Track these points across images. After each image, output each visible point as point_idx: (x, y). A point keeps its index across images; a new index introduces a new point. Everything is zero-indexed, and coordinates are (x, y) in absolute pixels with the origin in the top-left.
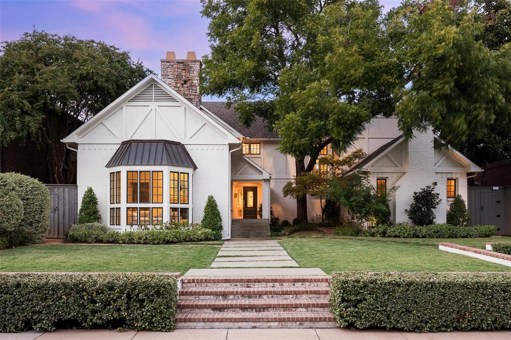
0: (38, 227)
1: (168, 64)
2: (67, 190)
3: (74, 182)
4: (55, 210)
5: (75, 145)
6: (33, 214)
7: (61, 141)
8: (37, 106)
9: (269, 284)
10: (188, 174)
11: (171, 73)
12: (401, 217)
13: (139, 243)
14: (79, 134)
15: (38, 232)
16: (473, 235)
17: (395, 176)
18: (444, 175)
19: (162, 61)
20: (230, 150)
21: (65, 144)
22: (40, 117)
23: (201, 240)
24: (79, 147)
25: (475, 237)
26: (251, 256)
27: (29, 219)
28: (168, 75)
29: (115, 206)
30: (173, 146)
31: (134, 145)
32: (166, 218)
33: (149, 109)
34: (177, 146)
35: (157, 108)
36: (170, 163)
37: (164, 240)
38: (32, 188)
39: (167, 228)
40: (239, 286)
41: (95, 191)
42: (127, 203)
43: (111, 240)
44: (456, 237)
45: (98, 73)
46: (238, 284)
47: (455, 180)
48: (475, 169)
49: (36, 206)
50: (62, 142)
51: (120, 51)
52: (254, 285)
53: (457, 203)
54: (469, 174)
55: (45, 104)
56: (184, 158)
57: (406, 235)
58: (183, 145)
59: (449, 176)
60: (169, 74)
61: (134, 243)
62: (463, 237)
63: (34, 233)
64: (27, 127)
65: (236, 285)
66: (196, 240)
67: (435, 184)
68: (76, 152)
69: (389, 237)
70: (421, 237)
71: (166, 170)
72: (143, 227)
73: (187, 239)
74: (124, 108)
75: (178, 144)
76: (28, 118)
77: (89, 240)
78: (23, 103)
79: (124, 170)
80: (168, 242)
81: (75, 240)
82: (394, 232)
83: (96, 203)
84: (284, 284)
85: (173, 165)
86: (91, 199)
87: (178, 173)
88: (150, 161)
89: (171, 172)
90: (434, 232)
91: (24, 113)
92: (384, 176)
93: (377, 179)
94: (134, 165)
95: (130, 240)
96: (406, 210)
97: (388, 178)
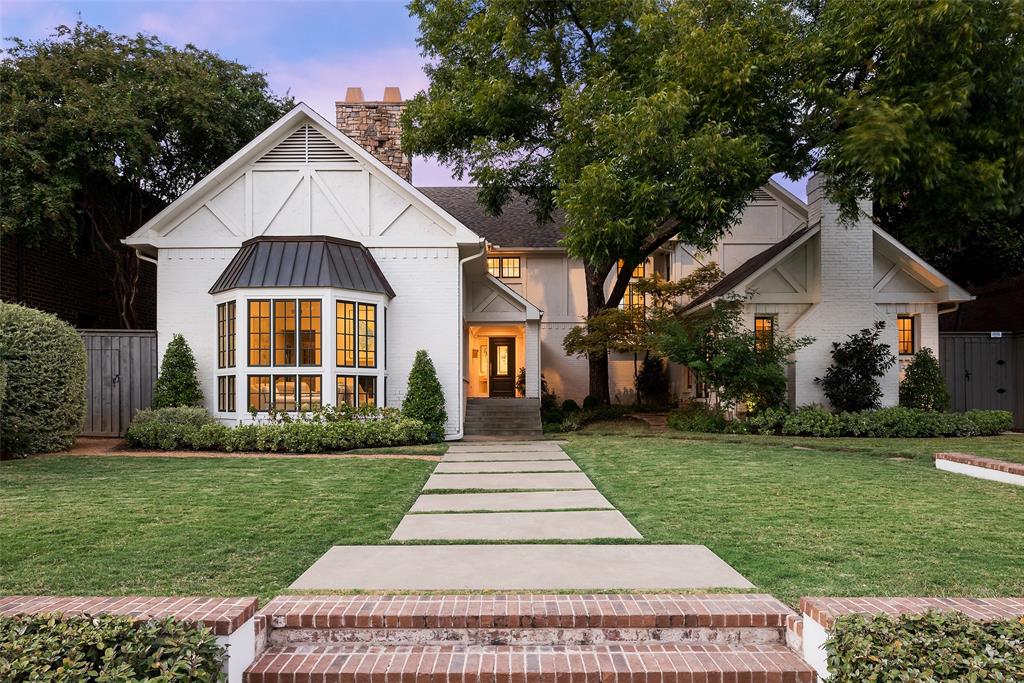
0: (51, 416)
1: (349, 110)
2: (136, 340)
3: (154, 326)
4: (114, 381)
5: (152, 252)
6: (37, 389)
7: (123, 241)
8: (62, 164)
9: (568, 634)
10: (375, 306)
11: (355, 127)
12: (806, 394)
13: (268, 450)
14: (159, 229)
15: (50, 428)
16: (966, 432)
17: (792, 310)
18: (891, 309)
19: (339, 105)
20: (460, 259)
21: (131, 249)
22: (68, 186)
23: (400, 443)
24: (161, 254)
25: (972, 435)
26: (505, 491)
27: (26, 401)
28: (350, 131)
29: (227, 372)
30: (345, 250)
31: (264, 248)
32: (329, 398)
33: (297, 177)
34: (354, 250)
35: (315, 175)
36: (337, 283)
37: (320, 444)
38: (35, 333)
39: (329, 418)
40: (465, 639)
41: (190, 343)
42: (249, 365)
43: (209, 443)
44: (932, 436)
45: (193, 100)
46: (461, 631)
47: (912, 319)
48: (956, 295)
49: (46, 371)
50: (125, 245)
51: (249, 72)
52: (517, 637)
53: (922, 364)
54: (941, 307)
55: (80, 160)
56: (366, 274)
57: (826, 431)
58: (367, 248)
59: (902, 310)
60: (350, 128)
61: (256, 451)
62: (947, 435)
63: (41, 430)
64: (37, 205)
65: (455, 637)
66: (390, 443)
67: (881, 325)
68: (155, 266)
69: (790, 434)
70: (859, 436)
71: (328, 296)
72: (279, 417)
73: (370, 442)
74: (249, 175)
75: (357, 245)
76: (38, 188)
77: (164, 443)
78: (29, 157)
79: (241, 296)
80: (328, 449)
82: (800, 424)
83: (192, 366)
84: (623, 633)
85: (343, 287)
86: (181, 357)
87: (354, 303)
88: (296, 277)
89: (338, 301)
90: (885, 425)
91: (31, 177)
92: (770, 310)
93: (756, 318)
95: (249, 442)
96: (817, 379)
97: (777, 314)
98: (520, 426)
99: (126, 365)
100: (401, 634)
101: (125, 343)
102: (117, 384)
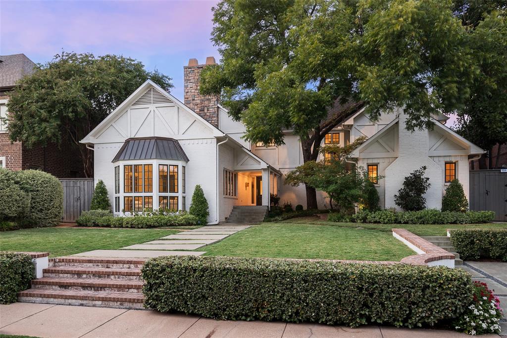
0: (48, 213)
1: (190, 70)
2: (86, 182)
3: (93, 176)
4: (78, 199)
5: (92, 145)
6: (42, 203)
7: (83, 141)
8: (53, 114)
9: (125, 265)
10: (177, 166)
11: (193, 78)
13: (127, 227)
14: (94, 136)
15: (47, 218)
16: (463, 221)
17: (387, 161)
18: (441, 159)
19: (185, 68)
20: (217, 143)
21: (84, 145)
22: (55, 123)
24: (95, 146)
25: (466, 223)
27: (38, 207)
28: (190, 80)
29: (117, 195)
30: (165, 142)
31: (131, 143)
32: (156, 206)
33: (148, 110)
34: (169, 141)
35: (155, 109)
36: (159, 156)
37: (147, 225)
38: (43, 181)
39: (154, 214)
41: (105, 183)
42: (124, 192)
43: (105, 224)
44: (443, 223)
46: (99, 264)
47: (455, 163)
49: (46, 196)
50: (81, 143)
52: (112, 266)
53: (453, 187)
54: (470, 157)
55: (60, 111)
56: (173, 151)
57: (386, 221)
58: (177, 140)
59: (448, 159)
60: (190, 78)
61: (123, 227)
62: (451, 223)
63: (44, 219)
64: (44, 132)
65: (98, 266)
67: (425, 168)
68: (93, 151)
69: (370, 222)
70: (404, 223)
71: (155, 163)
72: (134, 214)
73: (168, 224)
74: (129, 111)
75: (171, 139)
76: (44, 125)
77: (89, 224)
78: (40, 112)
79: (121, 164)
80: (150, 227)
81: (80, 225)
82: (375, 217)
83: (106, 193)
85: (161, 158)
86: (102, 190)
87: (167, 165)
88: (142, 156)
89: (159, 165)
90: (417, 218)
91: (42, 120)
92: (375, 161)
93: (368, 166)
94: (140, 159)
95: (120, 224)
96: (395, 195)
97: (379, 163)
98: (254, 219)
99: (82, 193)
100: (85, 264)
101: (82, 184)
102: (79, 201)
